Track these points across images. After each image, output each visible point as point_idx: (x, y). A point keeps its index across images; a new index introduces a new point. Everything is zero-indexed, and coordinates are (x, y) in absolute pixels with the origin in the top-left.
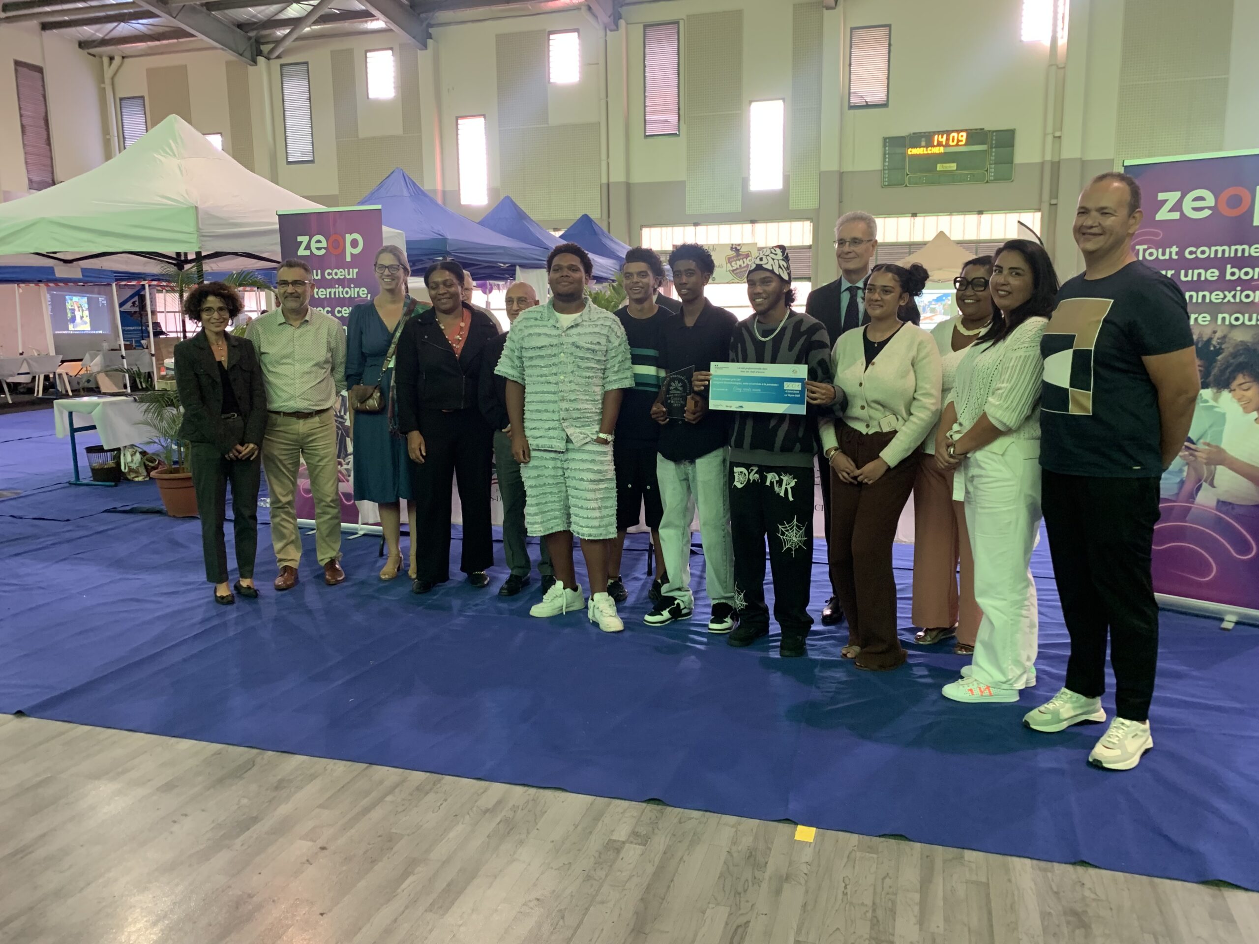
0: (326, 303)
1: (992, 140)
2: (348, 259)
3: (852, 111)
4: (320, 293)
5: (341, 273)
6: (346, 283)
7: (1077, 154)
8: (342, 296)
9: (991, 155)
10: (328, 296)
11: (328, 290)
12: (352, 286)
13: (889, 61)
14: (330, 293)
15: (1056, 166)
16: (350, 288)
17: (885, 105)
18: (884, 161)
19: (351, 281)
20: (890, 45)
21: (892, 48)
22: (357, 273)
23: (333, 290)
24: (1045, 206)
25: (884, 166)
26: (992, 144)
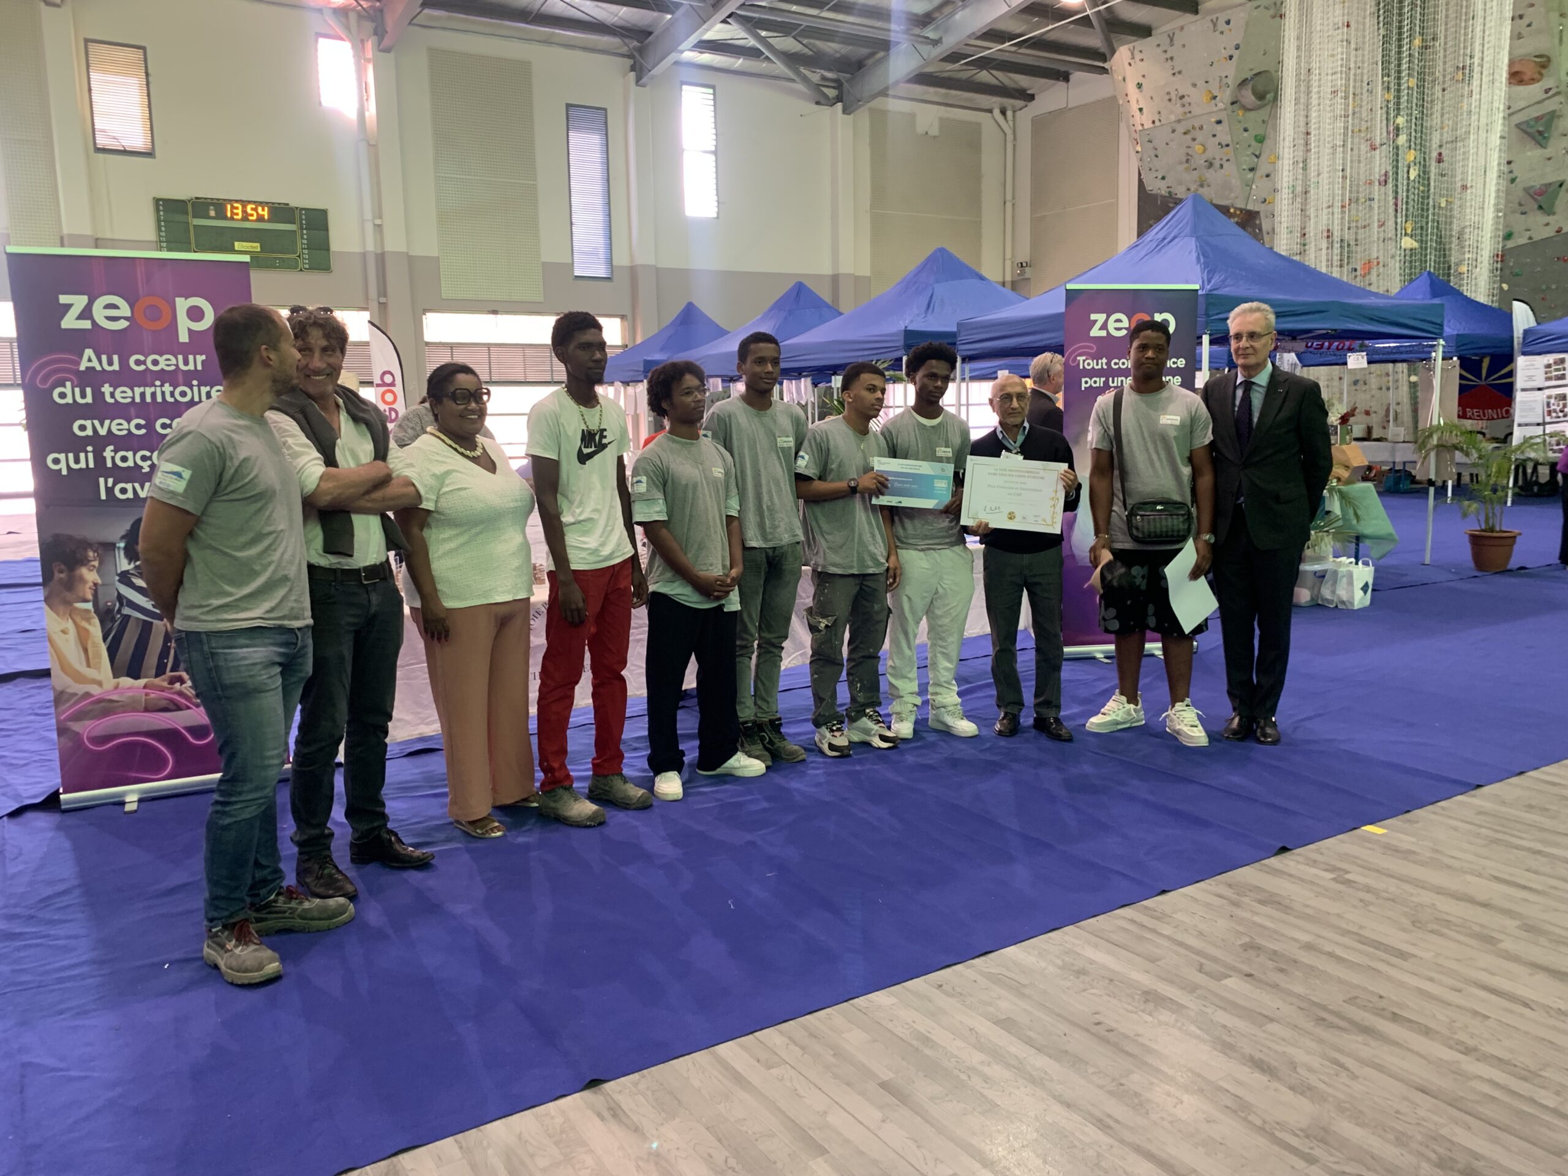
0: (133, 411)
1: (301, 220)
2: (184, 337)
3: (101, 156)
4: (118, 395)
5: (166, 362)
6: (181, 378)
7: (402, 248)
8: (170, 399)
9: (302, 238)
10: (138, 400)
11: (138, 390)
12: (195, 382)
13: (149, 95)
14: (143, 395)
15: (381, 258)
16: (191, 387)
17: (150, 154)
18: (160, 230)
19: (194, 374)
20: (147, 74)
21: (151, 79)
22: (203, 362)
23: (149, 391)
24: (374, 305)
25: (160, 236)
26: (301, 224)
